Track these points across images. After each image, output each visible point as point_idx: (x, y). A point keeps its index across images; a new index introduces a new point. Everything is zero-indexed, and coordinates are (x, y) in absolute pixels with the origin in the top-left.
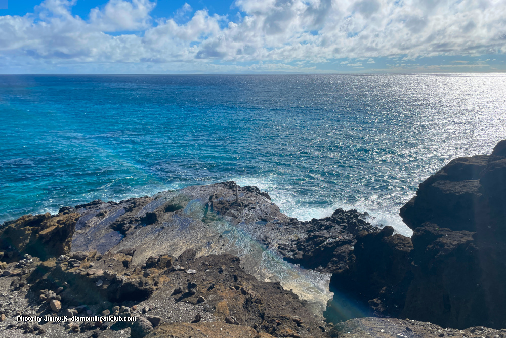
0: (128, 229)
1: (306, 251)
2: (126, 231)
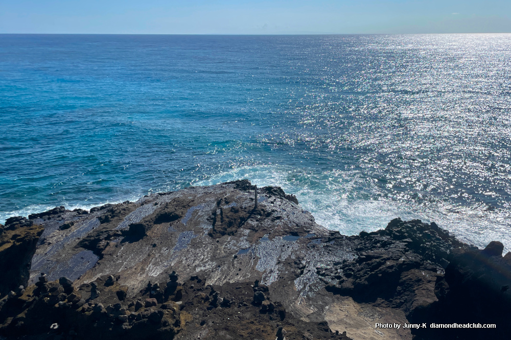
0: (106, 247)
1: (357, 278)
2: (102, 250)
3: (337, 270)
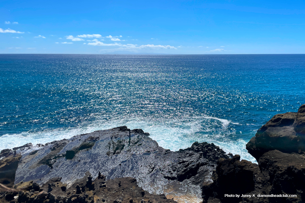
0: (54, 163)
1: (178, 172)
2: (52, 164)
3: (169, 168)
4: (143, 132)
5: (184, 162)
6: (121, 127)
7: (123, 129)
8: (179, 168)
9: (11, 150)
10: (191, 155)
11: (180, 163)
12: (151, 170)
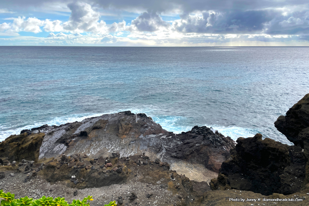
0: (70, 142)
1: (184, 152)
2: (68, 143)
3: (174, 148)
4: (146, 116)
5: (188, 143)
6: (126, 111)
7: (128, 113)
8: (184, 149)
9: (29, 130)
10: (194, 137)
11: (185, 144)
12: (158, 150)
